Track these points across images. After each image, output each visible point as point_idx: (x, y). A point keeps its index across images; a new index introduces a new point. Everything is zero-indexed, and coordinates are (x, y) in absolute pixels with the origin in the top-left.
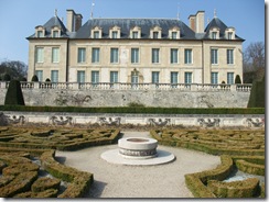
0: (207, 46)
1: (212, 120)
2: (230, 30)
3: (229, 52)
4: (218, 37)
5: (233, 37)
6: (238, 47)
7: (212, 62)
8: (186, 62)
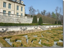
0: (16, 4)
1: (25, 28)
2: (22, 2)
3: (22, 8)
4: (19, 2)
5: (23, 4)
6: (24, 7)
7: (17, 10)
8: (9, 8)
